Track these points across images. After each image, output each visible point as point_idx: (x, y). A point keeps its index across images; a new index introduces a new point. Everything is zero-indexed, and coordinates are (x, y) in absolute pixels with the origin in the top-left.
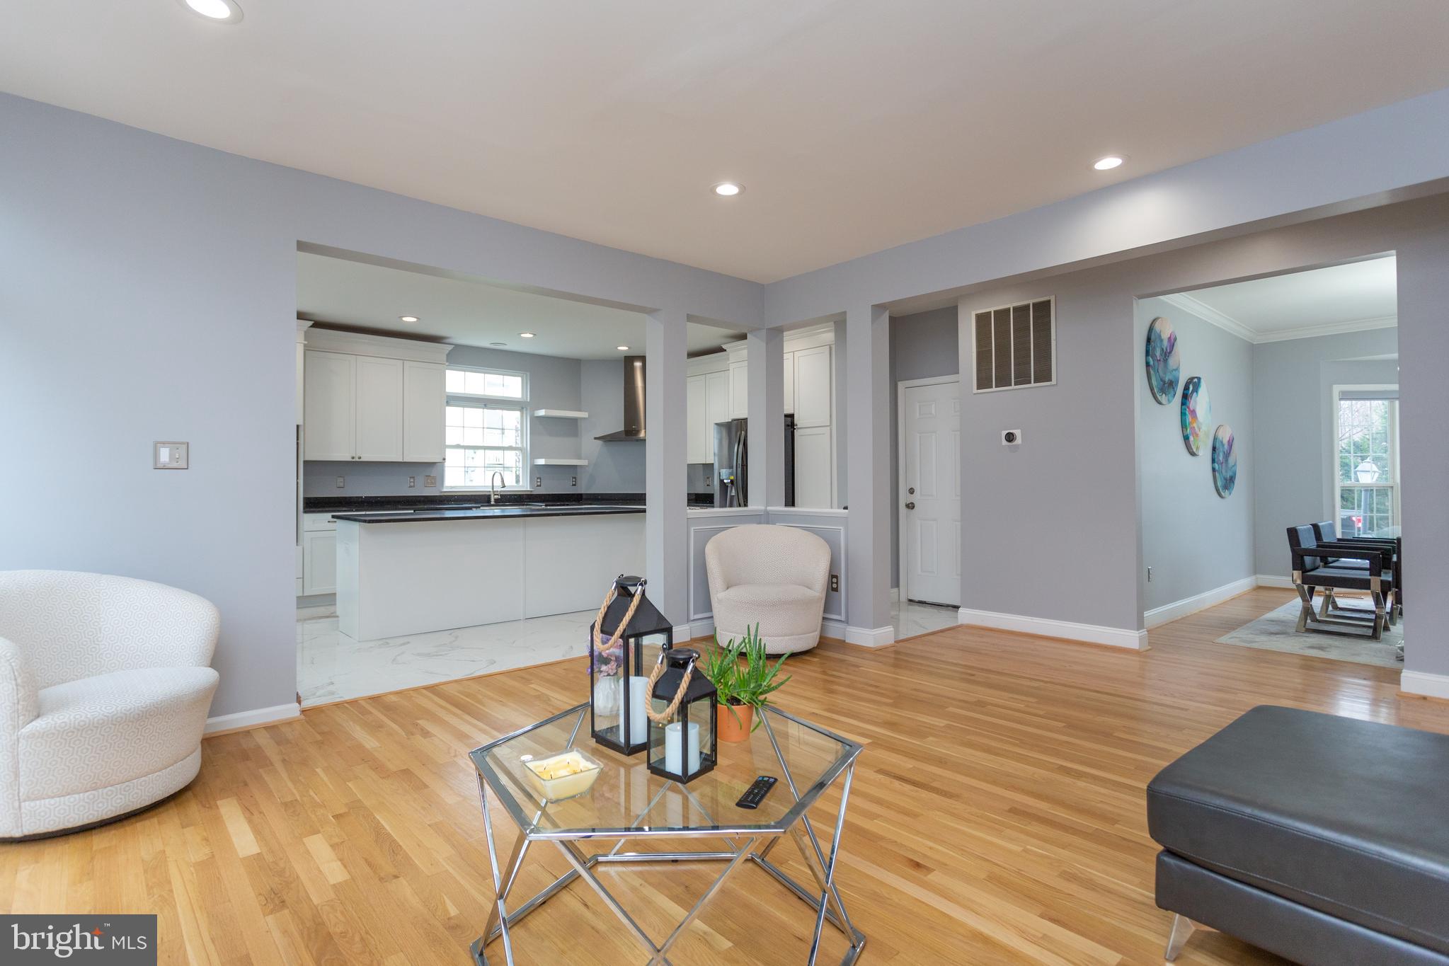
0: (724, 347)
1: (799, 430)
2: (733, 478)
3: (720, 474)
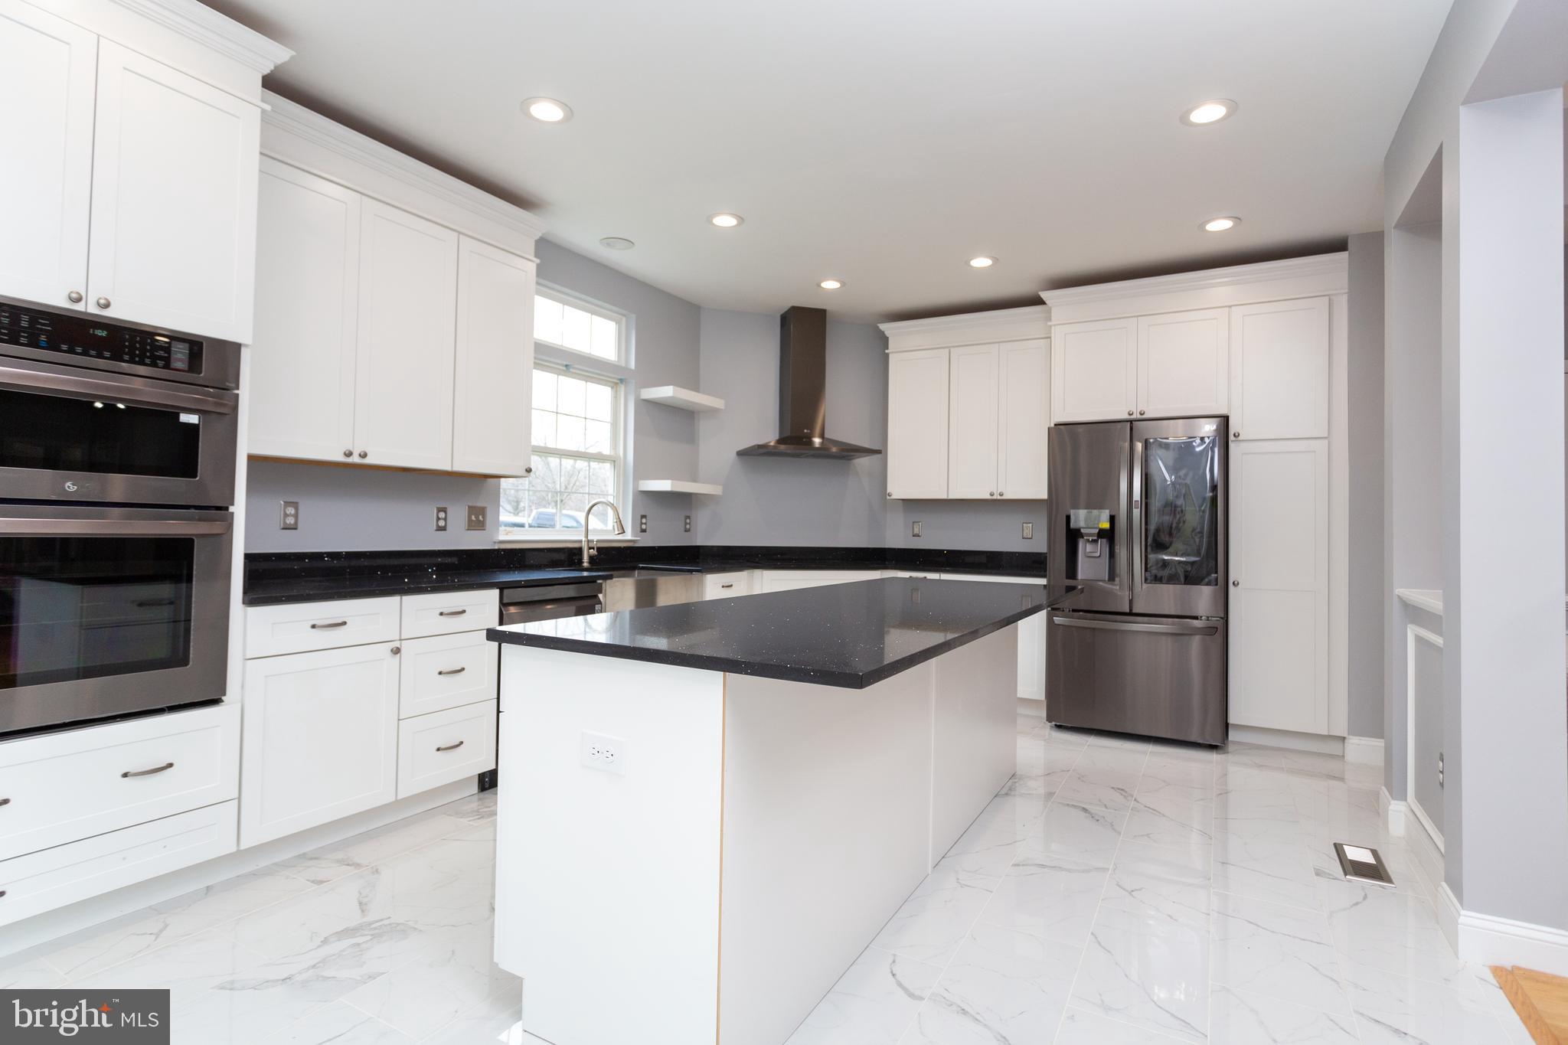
0: (1044, 295)
1: (1243, 444)
2: (1106, 525)
3: (1068, 518)
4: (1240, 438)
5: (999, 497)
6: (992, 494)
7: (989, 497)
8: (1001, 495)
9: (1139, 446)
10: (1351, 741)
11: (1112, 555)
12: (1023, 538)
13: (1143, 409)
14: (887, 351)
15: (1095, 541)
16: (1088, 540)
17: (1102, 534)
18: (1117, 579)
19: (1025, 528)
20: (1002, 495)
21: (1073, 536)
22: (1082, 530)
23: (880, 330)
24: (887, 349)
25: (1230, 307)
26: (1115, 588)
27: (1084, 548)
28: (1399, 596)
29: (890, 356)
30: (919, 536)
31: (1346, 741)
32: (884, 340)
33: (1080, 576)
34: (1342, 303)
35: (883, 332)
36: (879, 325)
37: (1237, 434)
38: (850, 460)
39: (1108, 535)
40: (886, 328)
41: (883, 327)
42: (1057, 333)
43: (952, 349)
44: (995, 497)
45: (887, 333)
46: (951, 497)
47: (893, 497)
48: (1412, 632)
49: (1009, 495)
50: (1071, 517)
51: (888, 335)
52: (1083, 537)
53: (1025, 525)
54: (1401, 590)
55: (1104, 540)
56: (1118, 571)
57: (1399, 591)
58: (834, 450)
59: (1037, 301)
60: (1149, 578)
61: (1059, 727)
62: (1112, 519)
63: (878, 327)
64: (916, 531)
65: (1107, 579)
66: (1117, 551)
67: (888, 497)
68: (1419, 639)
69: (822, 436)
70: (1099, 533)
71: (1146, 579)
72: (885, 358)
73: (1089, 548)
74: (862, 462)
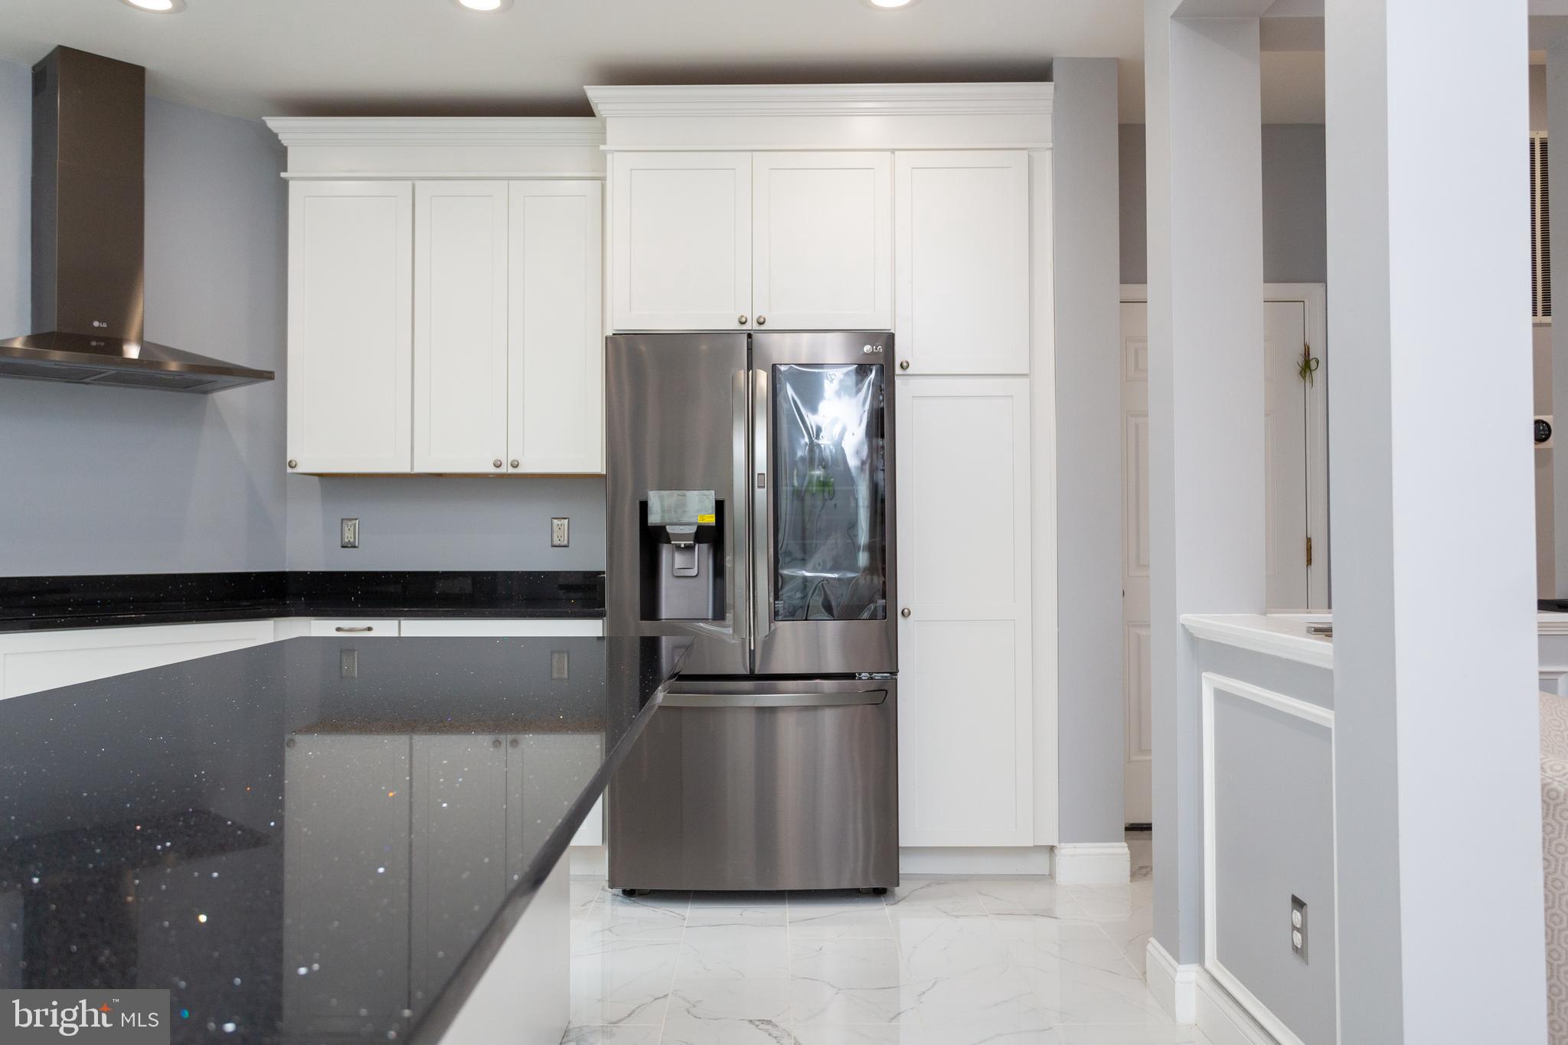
0: (593, 97)
1: (913, 381)
2: (710, 519)
3: (644, 506)
4: (909, 371)
5: (511, 470)
6: (498, 465)
7: (492, 470)
8: (515, 465)
9: (763, 378)
10: (1063, 852)
11: (719, 571)
12: (553, 546)
13: (764, 315)
14: (283, 175)
15: (689, 548)
16: (678, 547)
17: (703, 534)
18: (729, 616)
19: (555, 528)
20: (516, 467)
21: (652, 539)
22: (669, 529)
23: (269, 131)
24: (285, 170)
25: (893, 151)
26: (725, 631)
27: (671, 561)
28: (1183, 625)
29: (291, 184)
30: (355, 547)
31: (1056, 851)
32: (278, 154)
33: (665, 612)
34: (1045, 164)
35: (276, 135)
36: (263, 118)
37: (905, 364)
38: (206, 392)
39: (713, 537)
40: (285, 127)
41: (275, 123)
42: (617, 168)
43: (418, 183)
44: (503, 470)
45: (284, 139)
46: (418, 470)
47: (300, 469)
48: (1210, 682)
49: (531, 465)
50: (650, 504)
51: (285, 142)
52: (669, 542)
53: (555, 521)
54: (1188, 616)
55: (705, 546)
56: (729, 600)
57: (1185, 618)
58: (173, 366)
59: (581, 108)
60: (781, 611)
61: (630, 893)
62: (720, 507)
63: (264, 123)
64: (348, 536)
65: (710, 616)
66: (728, 565)
67: (289, 470)
68: (1221, 696)
69: (141, 341)
70: (697, 533)
71: (776, 613)
72: (282, 189)
73: (680, 560)
74: (233, 399)
